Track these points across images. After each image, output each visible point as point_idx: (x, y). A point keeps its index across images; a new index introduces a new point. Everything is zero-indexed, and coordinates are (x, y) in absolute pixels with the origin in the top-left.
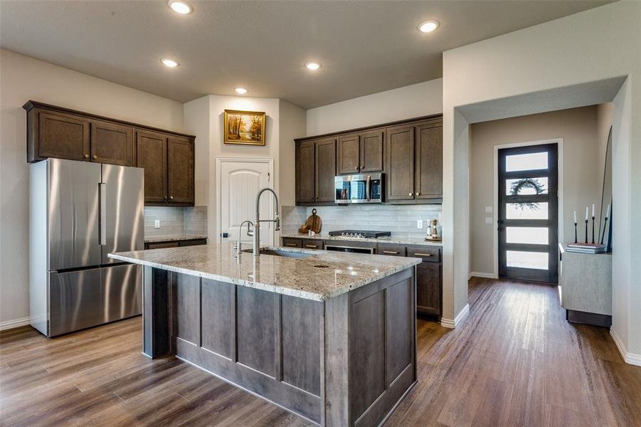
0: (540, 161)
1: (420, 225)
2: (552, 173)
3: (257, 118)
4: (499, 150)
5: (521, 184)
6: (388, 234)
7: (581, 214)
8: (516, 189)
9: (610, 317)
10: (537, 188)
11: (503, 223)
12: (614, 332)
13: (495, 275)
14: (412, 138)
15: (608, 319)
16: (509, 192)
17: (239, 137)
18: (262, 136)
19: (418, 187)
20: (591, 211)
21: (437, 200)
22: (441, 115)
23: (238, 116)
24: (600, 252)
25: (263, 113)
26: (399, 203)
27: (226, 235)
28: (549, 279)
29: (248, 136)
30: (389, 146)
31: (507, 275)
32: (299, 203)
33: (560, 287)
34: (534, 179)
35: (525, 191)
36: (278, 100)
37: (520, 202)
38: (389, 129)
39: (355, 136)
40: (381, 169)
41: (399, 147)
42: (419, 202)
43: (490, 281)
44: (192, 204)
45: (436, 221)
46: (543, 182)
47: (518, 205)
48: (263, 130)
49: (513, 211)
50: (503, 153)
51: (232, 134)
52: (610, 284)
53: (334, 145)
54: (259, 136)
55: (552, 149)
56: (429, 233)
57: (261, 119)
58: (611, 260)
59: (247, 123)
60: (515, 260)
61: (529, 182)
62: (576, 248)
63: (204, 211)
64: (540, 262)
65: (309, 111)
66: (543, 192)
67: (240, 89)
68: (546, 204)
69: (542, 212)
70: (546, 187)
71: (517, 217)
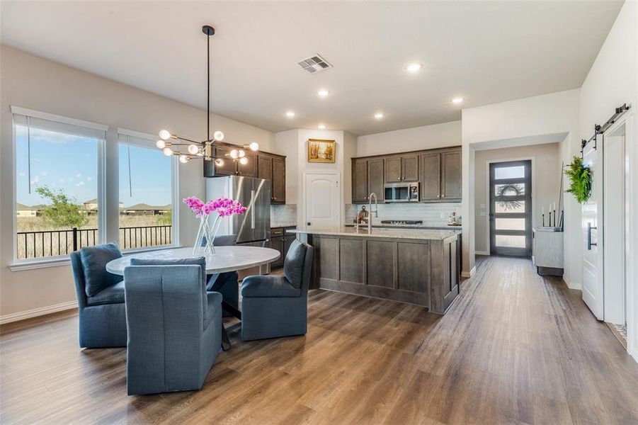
0: (519, 172)
1: (442, 216)
2: (528, 180)
3: (329, 144)
4: (490, 164)
5: (506, 188)
6: (421, 222)
7: (547, 209)
8: (503, 192)
10: (517, 191)
11: (492, 216)
12: (565, 278)
13: (488, 253)
14: (439, 160)
15: (562, 270)
16: (497, 193)
17: (318, 157)
18: (333, 156)
19: (443, 191)
20: (554, 206)
21: (458, 200)
22: (460, 146)
23: (317, 143)
24: (557, 230)
25: (333, 141)
26: (429, 201)
27: (309, 224)
28: (527, 254)
29: (324, 157)
30: (423, 165)
31: (495, 252)
32: (355, 202)
33: (533, 257)
34: (515, 185)
35: (508, 193)
36: (342, 132)
37: (506, 201)
38: (422, 153)
39: (398, 157)
40: (417, 179)
41: (430, 166)
42: (444, 201)
43: (484, 257)
44: (284, 203)
45: (454, 213)
46: (522, 186)
47: (504, 203)
48: (333, 152)
49: (499, 208)
50: (492, 166)
51: (313, 155)
52: (563, 250)
53: (382, 163)
54: (330, 156)
55: (528, 163)
56: (450, 221)
57: (332, 145)
58: (563, 235)
59: (323, 148)
61: (512, 187)
62: (543, 229)
63: (294, 208)
64: (520, 242)
65: (359, 138)
66: (522, 194)
67: (322, 126)
68: (524, 202)
69: (521, 208)
70: (523, 190)
71: (503, 212)
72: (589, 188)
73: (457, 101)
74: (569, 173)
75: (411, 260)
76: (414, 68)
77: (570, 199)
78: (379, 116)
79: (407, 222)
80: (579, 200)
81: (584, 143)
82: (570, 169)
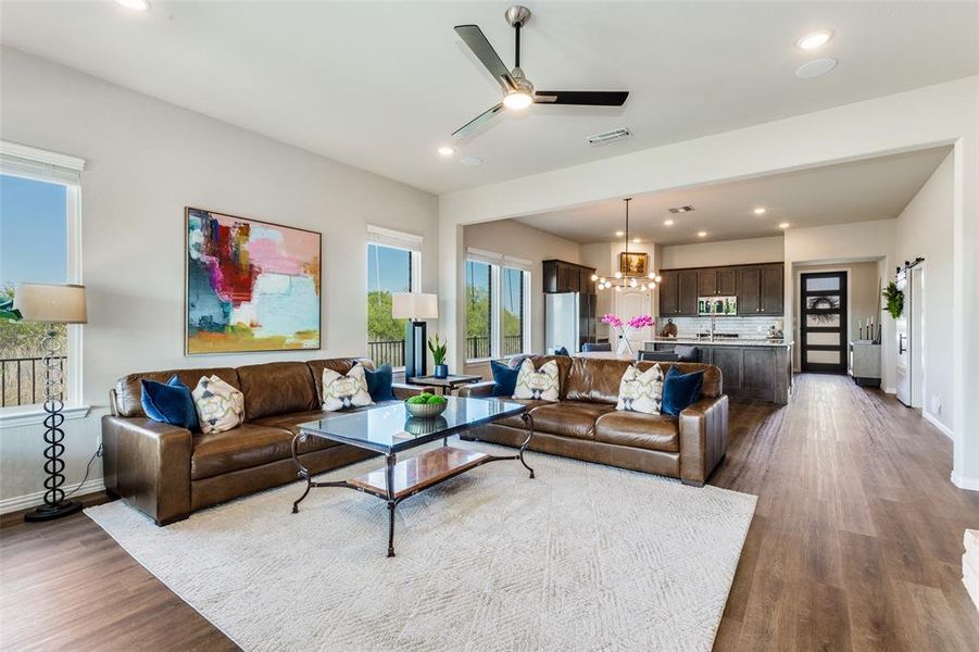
2: (843, 292)
3: (641, 257)
4: (802, 275)
5: (818, 301)
6: (737, 336)
7: (864, 322)
8: (815, 304)
9: (880, 380)
10: (831, 304)
11: (804, 330)
12: (882, 386)
13: (799, 369)
14: (758, 275)
16: (808, 306)
17: (630, 270)
18: (644, 269)
19: (763, 305)
20: (870, 321)
21: (781, 313)
22: (783, 263)
23: (630, 256)
24: (874, 343)
25: (645, 254)
26: (748, 315)
28: (840, 369)
29: (635, 270)
30: (741, 279)
31: (808, 368)
32: (662, 314)
34: (829, 297)
35: (821, 306)
36: (654, 245)
37: (818, 314)
39: (714, 271)
40: (734, 293)
41: (749, 281)
42: (763, 314)
43: (795, 373)
46: (836, 299)
47: (816, 316)
48: (645, 265)
49: (811, 322)
50: (804, 277)
52: (880, 361)
53: (696, 275)
54: (641, 269)
55: (843, 275)
57: (644, 257)
58: (880, 347)
59: (635, 260)
60: (814, 357)
61: (825, 299)
62: (862, 342)
64: (833, 358)
65: (664, 248)
66: (836, 307)
67: (637, 241)
68: (838, 316)
69: (835, 322)
70: (838, 303)
71: (816, 325)
72: (902, 307)
73: (784, 226)
74: (885, 294)
75: (757, 364)
76: (760, 211)
77: (886, 316)
78: (702, 234)
79: (725, 335)
80: (894, 317)
81: (899, 269)
82: (886, 291)
